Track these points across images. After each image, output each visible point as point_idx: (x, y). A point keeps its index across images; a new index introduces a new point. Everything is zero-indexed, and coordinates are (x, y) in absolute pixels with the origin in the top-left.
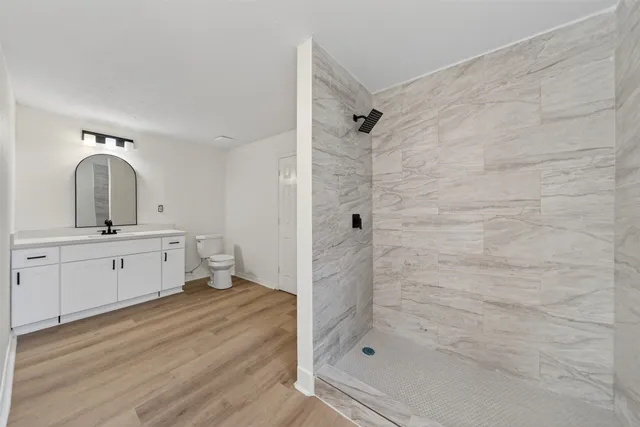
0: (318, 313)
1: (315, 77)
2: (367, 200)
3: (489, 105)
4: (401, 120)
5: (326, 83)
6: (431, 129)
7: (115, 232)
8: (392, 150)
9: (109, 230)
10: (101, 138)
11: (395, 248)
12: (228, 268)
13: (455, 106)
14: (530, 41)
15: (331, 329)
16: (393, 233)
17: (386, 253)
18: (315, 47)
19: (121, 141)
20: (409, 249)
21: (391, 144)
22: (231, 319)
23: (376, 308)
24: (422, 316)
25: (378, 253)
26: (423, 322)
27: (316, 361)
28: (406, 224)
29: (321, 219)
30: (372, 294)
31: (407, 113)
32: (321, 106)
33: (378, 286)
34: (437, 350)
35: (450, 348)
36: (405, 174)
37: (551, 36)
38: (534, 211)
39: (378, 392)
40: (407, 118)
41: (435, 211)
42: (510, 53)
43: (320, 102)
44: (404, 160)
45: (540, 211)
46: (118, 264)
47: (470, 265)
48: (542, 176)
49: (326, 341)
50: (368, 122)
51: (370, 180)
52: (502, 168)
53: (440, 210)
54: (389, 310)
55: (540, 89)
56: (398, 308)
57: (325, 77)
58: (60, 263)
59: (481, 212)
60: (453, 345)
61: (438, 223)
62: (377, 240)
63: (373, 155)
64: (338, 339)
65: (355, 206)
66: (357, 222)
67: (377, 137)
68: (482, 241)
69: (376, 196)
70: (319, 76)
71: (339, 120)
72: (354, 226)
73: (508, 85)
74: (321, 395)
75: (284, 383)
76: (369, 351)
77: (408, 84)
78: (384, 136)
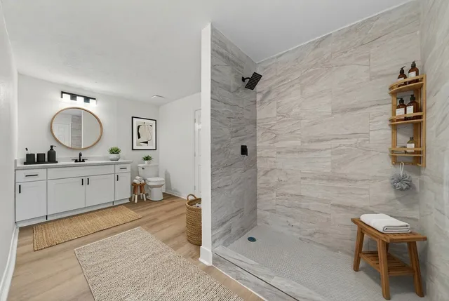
0: (215, 210)
1: (213, 50)
2: (253, 136)
3: (335, 68)
4: (276, 80)
5: (221, 54)
6: (296, 86)
7: (83, 161)
8: (270, 101)
9: (80, 159)
10: (74, 97)
11: (272, 169)
12: (160, 186)
13: (312, 69)
14: (363, 22)
15: (225, 223)
16: (270, 159)
17: (266, 173)
18: (213, 30)
19: (87, 99)
20: (281, 170)
21: (269, 97)
22: (161, 219)
23: (259, 212)
24: (290, 216)
25: (260, 174)
26: (291, 220)
27: (213, 242)
28: (279, 153)
29: (217, 147)
30: (256, 202)
31: (279, 76)
32: (217, 70)
33: (261, 196)
34: (300, 239)
35: (309, 238)
36: (278, 118)
37: (378, 17)
38: (365, 141)
39: (253, 262)
40: (280, 79)
41: (298, 143)
42: (350, 31)
43: (217, 67)
44: (277, 108)
45: (369, 140)
46: (85, 182)
47: (322, 180)
48: (371, 116)
49: (221, 230)
50: (252, 81)
51: (254, 123)
52: (344, 111)
53: (302, 142)
54: (268, 213)
55: (369, 56)
56: (273, 211)
57: (220, 50)
58: (47, 180)
59: (329, 142)
60: (311, 235)
61: (301, 151)
62: (260, 164)
63: (257, 105)
64: (230, 230)
65: (243, 140)
66: (244, 150)
67: (260, 92)
68: (330, 163)
69: (259, 134)
70: (216, 49)
71: (232, 80)
72: (242, 154)
73: (348, 54)
74: (217, 265)
75: (193, 258)
76: (252, 239)
77: (281, 56)
78: (264, 93)
